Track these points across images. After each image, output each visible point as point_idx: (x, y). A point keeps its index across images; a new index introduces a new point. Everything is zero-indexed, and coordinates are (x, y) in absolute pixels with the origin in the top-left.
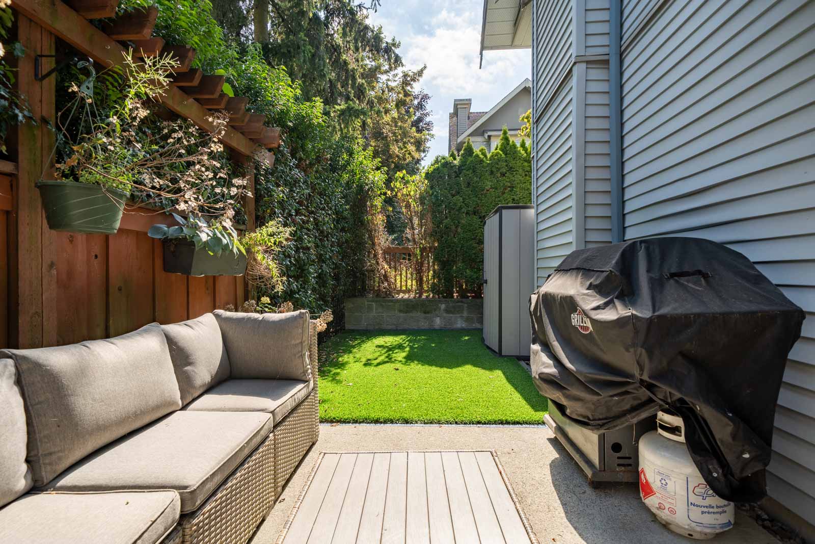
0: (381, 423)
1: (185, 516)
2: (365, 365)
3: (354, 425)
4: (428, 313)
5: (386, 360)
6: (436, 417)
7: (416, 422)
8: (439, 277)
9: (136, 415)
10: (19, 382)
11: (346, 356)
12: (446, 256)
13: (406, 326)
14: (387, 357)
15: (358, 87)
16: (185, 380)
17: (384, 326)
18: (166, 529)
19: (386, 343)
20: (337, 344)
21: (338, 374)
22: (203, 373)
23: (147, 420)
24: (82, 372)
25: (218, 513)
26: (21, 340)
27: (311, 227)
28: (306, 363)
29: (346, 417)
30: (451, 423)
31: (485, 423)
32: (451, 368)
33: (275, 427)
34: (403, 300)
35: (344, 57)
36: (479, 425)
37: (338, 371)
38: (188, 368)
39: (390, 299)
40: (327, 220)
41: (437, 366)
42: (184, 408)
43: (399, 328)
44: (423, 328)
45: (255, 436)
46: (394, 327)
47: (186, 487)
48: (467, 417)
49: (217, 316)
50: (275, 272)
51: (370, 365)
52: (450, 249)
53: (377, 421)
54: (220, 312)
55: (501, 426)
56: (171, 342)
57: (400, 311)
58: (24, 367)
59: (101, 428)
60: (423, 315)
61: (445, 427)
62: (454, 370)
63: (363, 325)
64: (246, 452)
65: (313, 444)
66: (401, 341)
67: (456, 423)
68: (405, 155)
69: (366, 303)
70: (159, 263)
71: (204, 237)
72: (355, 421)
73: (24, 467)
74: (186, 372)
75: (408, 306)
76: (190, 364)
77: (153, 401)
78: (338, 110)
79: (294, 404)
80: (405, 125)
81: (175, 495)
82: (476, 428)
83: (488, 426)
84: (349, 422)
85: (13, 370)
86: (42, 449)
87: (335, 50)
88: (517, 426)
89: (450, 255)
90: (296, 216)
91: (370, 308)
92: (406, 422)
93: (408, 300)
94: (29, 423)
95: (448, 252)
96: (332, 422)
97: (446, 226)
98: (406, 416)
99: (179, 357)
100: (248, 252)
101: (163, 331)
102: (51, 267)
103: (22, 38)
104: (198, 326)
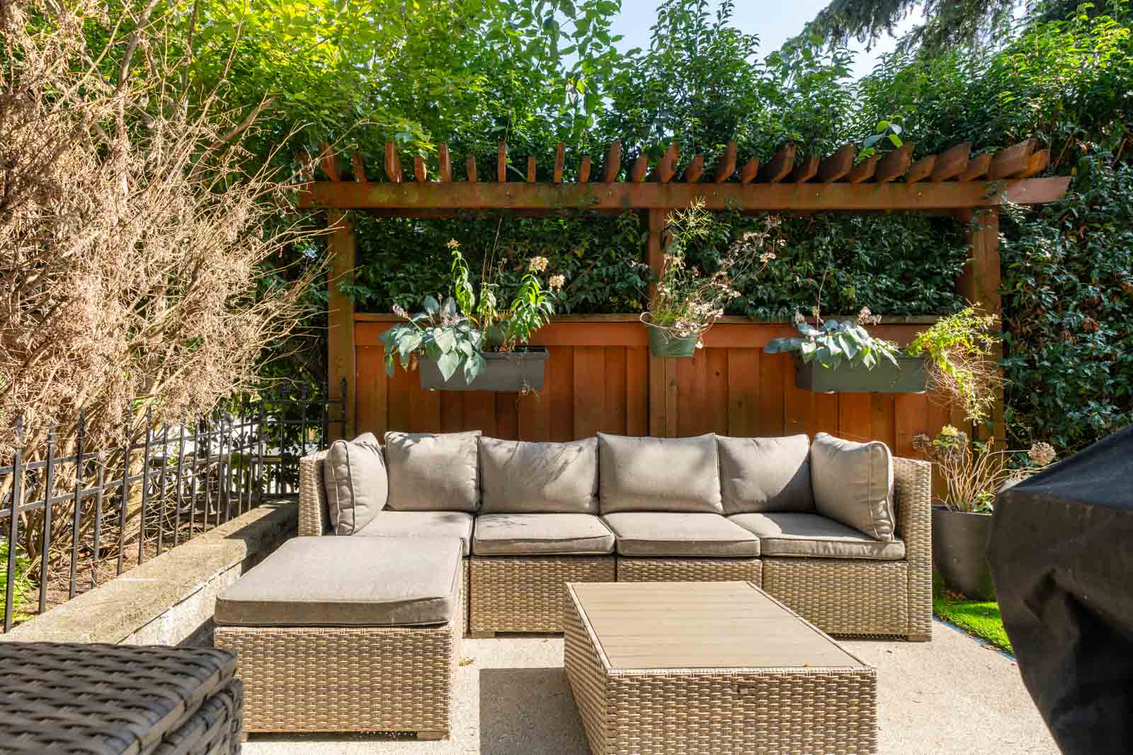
1: (615, 555)
10: (598, 451)
16: (729, 490)
18: (597, 549)
22: (756, 490)
23: (675, 505)
28: (878, 514)
33: (765, 557)
38: (737, 480)
42: (726, 515)
47: (620, 535)
49: (813, 439)
50: (970, 388)
54: (823, 436)
56: (723, 453)
58: (602, 444)
59: (634, 494)
64: (698, 551)
65: (904, 638)
73: (589, 497)
74: (734, 483)
76: (741, 477)
81: (611, 535)
85: (596, 444)
86: (604, 493)
94: (599, 476)
96: (990, 642)
99: (729, 469)
100: (927, 359)
101: (718, 441)
102: (672, 384)
103: (652, 226)
104: (768, 447)
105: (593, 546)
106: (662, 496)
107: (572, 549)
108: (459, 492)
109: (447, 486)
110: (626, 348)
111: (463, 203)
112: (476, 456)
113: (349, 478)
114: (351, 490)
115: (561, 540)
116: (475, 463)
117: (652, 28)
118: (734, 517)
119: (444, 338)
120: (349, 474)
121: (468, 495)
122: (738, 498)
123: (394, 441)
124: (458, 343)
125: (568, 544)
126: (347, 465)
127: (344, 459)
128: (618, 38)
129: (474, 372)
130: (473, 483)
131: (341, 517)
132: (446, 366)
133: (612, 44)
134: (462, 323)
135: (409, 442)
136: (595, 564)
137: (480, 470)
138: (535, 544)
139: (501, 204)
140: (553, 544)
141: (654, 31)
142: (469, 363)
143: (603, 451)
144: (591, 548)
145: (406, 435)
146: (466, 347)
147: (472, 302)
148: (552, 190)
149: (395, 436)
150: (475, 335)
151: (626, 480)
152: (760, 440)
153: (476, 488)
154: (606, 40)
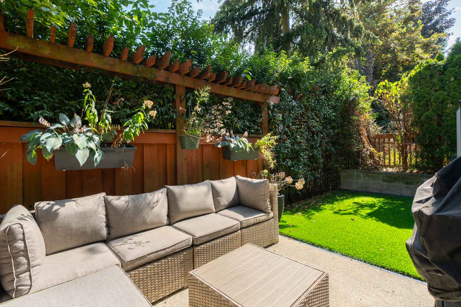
0: (315, 246)
1: (193, 246)
2: (335, 213)
3: (300, 242)
4: (410, 184)
5: (353, 212)
6: (351, 253)
7: (337, 252)
8: (422, 156)
9: (196, 211)
10: (167, 195)
11: (327, 205)
12: (428, 141)
13: (389, 192)
14: (354, 211)
15: (355, 29)
16: (216, 203)
17: (370, 190)
18: (186, 246)
19: (363, 201)
20: (328, 197)
21: (313, 214)
22: (225, 201)
23: (200, 213)
24: (181, 195)
25: (207, 250)
26: (168, 183)
27: (304, 131)
28: (267, 204)
29: (297, 237)
30: (360, 261)
31: (388, 269)
32: (399, 228)
33: (241, 228)
34: (387, 173)
35: (343, 15)
36: (382, 269)
37: (315, 213)
38: (219, 198)
39: (375, 171)
40: (316, 124)
41: (388, 224)
42: (216, 213)
43: (382, 193)
44: (405, 195)
45: (228, 228)
46: (379, 192)
47: (194, 236)
48: (376, 260)
49: (236, 178)
50: (270, 158)
51: (338, 214)
52: (431, 135)
53: (313, 244)
54: (238, 176)
55: (401, 275)
56: (213, 188)
57: (384, 181)
58: (169, 191)
59: (185, 212)
60: (405, 185)
61: (355, 262)
62: (400, 230)
63: (354, 187)
64: (223, 233)
65: (274, 244)
66: (376, 202)
67: (365, 262)
68: (413, 58)
69: (356, 173)
70: (221, 155)
71: (232, 145)
72: (302, 241)
73: (166, 218)
74: (218, 200)
75: (391, 178)
76: (220, 197)
77: (202, 207)
78: (331, 54)
79: (256, 222)
80: (413, 36)
81: (191, 237)
82: (379, 270)
83: (389, 271)
84: (298, 240)
85: (166, 191)
86: (172, 214)
87: (336, 14)
88: (418, 281)
89: (432, 140)
90: (292, 126)
91: (358, 177)
92: (330, 250)
93: (391, 173)
94: (168, 206)
95: (429, 137)
96: (290, 237)
97: (426, 117)
98: (331, 247)
99: (216, 193)
100: (258, 149)
101: (210, 183)
102: (185, 160)
103: (177, 92)
104: (226, 182)
105: (184, 245)
106: (196, 210)
107: (175, 250)
108: (96, 232)
109: (88, 230)
110: (166, 144)
111: (81, 62)
112: (104, 208)
113: (25, 250)
114: (28, 259)
115: (170, 247)
116: (104, 212)
117: (168, 8)
118: (219, 213)
119: (80, 140)
120: (25, 246)
121: (102, 232)
122: (220, 205)
123: (44, 209)
124: (88, 143)
125: (174, 247)
126: (24, 240)
127: (21, 236)
128: (152, 6)
129: (99, 160)
130: (104, 224)
131: (17, 282)
132: (81, 157)
133: (149, 8)
134: (88, 131)
135: (56, 207)
136: (185, 253)
137: (107, 216)
138: (158, 253)
139: (106, 67)
140: (167, 250)
141: (169, 9)
142: (97, 155)
143: (170, 194)
144: (183, 245)
145: (52, 202)
146: (92, 145)
147: (97, 120)
148: (135, 67)
149: (44, 205)
150: (96, 138)
151: (182, 206)
152: (223, 180)
153: (106, 227)
154: (147, 6)
